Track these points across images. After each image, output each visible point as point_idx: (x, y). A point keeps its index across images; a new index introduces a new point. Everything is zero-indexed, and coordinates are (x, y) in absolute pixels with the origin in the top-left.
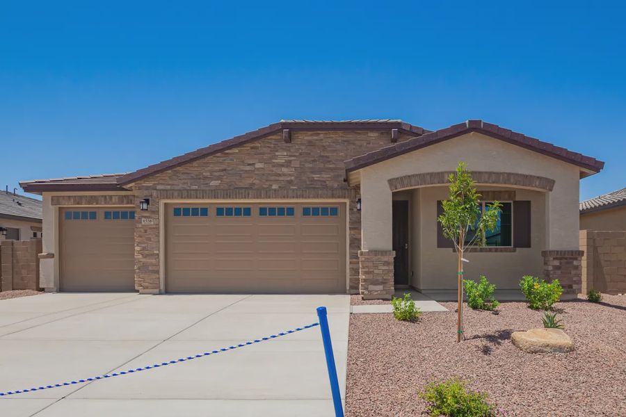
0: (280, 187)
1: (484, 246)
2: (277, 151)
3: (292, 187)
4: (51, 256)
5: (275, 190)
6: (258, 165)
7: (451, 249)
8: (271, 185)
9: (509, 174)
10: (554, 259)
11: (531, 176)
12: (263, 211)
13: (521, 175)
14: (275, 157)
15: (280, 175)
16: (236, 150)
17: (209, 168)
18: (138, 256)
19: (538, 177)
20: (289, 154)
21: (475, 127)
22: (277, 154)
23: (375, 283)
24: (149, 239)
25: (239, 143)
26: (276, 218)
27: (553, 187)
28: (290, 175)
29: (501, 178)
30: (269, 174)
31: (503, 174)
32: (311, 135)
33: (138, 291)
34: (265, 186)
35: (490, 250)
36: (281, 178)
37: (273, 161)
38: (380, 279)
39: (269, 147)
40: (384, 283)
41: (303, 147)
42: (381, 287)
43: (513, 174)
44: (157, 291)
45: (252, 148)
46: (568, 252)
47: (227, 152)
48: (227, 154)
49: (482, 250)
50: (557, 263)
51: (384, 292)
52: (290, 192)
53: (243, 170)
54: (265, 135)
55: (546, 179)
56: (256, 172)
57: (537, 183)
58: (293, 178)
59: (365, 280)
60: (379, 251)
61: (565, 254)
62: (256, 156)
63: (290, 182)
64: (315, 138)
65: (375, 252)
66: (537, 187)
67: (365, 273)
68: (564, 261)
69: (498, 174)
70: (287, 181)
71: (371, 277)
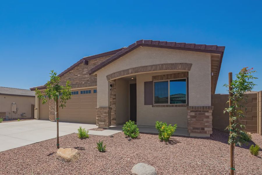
0: (85, 83)
1: (169, 104)
2: (84, 69)
3: (88, 82)
4: (37, 109)
5: (83, 84)
6: (79, 75)
7: (151, 106)
8: (82, 82)
9: (162, 65)
10: (191, 111)
11: (176, 64)
12: (82, 93)
13: (170, 64)
14: (83, 71)
15: (85, 78)
16: (72, 71)
17: (66, 79)
18: (50, 109)
19: (180, 64)
20: (88, 69)
21: (140, 44)
22: (84, 70)
23: (101, 121)
24: (52, 104)
25: (72, 68)
26: (86, 94)
27: (191, 68)
28: (88, 78)
29: (158, 67)
30: (82, 78)
31: (159, 65)
32: (95, 61)
33: (50, 120)
34: (80, 83)
35: (173, 106)
36: (85, 79)
37: (83, 73)
38: (103, 119)
39: (82, 68)
40: (104, 121)
41: (92, 66)
42: (103, 123)
43: (165, 64)
44: (54, 120)
45: (77, 69)
46: (201, 107)
47: (70, 72)
48: (70, 73)
49: (167, 106)
50: (193, 114)
51: (104, 125)
52: (88, 84)
53: (74, 78)
54: (79, 64)
55: (186, 63)
56: (78, 78)
57: (180, 67)
58: (89, 79)
59: (98, 120)
60: (102, 107)
61: (198, 109)
62: (78, 72)
63: (88, 80)
64: (96, 61)
65: (101, 108)
66: (180, 69)
67: (98, 117)
68: (198, 113)
69: (156, 65)
70: (87, 80)
71: (99, 118)
